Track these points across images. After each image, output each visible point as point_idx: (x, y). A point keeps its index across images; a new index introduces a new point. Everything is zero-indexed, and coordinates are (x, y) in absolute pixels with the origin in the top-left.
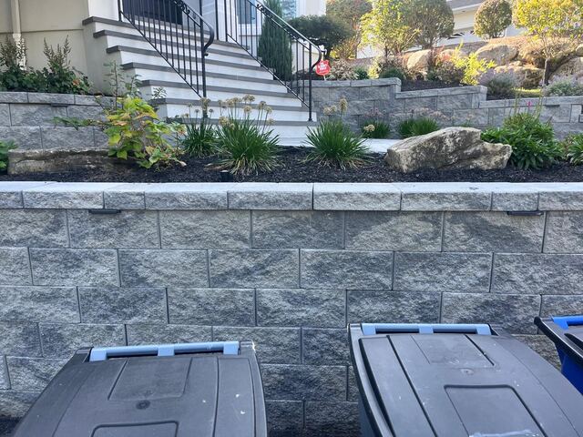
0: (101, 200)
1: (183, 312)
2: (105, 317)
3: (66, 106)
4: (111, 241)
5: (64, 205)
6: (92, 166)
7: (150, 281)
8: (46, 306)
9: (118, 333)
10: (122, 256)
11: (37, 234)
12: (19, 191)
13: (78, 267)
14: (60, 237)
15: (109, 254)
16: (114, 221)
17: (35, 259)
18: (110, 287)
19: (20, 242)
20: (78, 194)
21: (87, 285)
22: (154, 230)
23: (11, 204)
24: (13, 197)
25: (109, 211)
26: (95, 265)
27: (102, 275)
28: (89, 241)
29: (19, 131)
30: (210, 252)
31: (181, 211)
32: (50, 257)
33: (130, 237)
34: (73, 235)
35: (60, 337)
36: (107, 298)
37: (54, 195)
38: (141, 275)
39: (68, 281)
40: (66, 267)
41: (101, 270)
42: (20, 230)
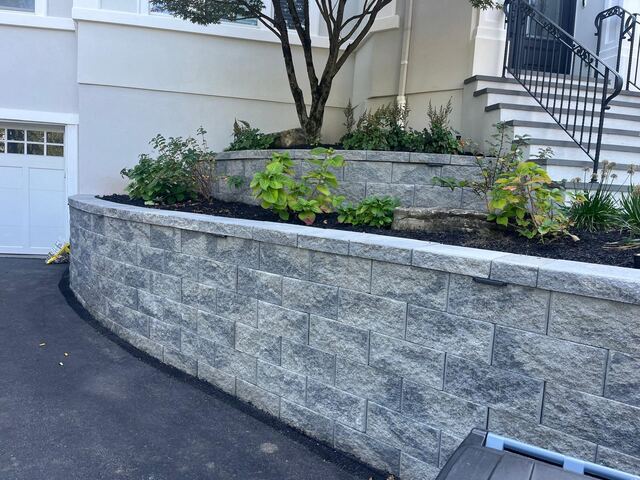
0: (488, 269)
1: (562, 416)
2: (469, 393)
3: (441, 165)
4: (490, 313)
5: (449, 269)
6: (469, 230)
7: (527, 368)
8: (413, 364)
9: (480, 414)
10: (499, 333)
11: (418, 292)
12: (410, 248)
13: (451, 333)
14: (439, 299)
15: (484, 327)
16: (497, 293)
17: (412, 316)
18: (480, 363)
19: (402, 296)
20: (465, 259)
21: (456, 354)
22: (543, 312)
23: (400, 260)
24: (404, 254)
25: (495, 283)
26: (468, 335)
27: (474, 348)
28: (467, 310)
29: (396, 188)
30: (612, 354)
31: (583, 296)
32: (426, 316)
33: (512, 314)
34: (451, 300)
35: (420, 399)
36: (474, 373)
37: (442, 258)
38: (517, 359)
39: (437, 344)
40: (439, 330)
41: (473, 342)
42: (403, 285)
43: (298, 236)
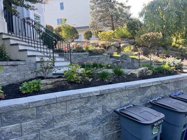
0: (99, 92)
1: (116, 118)
2: (99, 125)
4: (101, 103)
5: (91, 95)
7: (109, 112)
8: (84, 126)
9: (102, 129)
10: (103, 106)
11: (83, 105)
12: (79, 93)
13: (93, 112)
14: (88, 105)
15: (100, 107)
16: (102, 97)
17: (82, 112)
18: (100, 116)
19: (78, 108)
20: (94, 91)
21: (95, 117)
22: (110, 98)
23: (77, 98)
24: (78, 95)
25: (102, 95)
26: (97, 110)
27: (99, 113)
28: (96, 104)
30: (121, 101)
31: (116, 92)
32: (86, 111)
33: (105, 101)
34: (92, 103)
35: (87, 135)
36: (99, 119)
37: (89, 93)
38: (107, 110)
39: (90, 117)
40: (90, 113)
41: (99, 111)
42: (78, 105)
43: (29, 103)
